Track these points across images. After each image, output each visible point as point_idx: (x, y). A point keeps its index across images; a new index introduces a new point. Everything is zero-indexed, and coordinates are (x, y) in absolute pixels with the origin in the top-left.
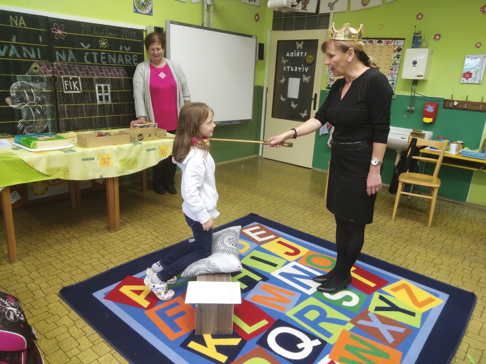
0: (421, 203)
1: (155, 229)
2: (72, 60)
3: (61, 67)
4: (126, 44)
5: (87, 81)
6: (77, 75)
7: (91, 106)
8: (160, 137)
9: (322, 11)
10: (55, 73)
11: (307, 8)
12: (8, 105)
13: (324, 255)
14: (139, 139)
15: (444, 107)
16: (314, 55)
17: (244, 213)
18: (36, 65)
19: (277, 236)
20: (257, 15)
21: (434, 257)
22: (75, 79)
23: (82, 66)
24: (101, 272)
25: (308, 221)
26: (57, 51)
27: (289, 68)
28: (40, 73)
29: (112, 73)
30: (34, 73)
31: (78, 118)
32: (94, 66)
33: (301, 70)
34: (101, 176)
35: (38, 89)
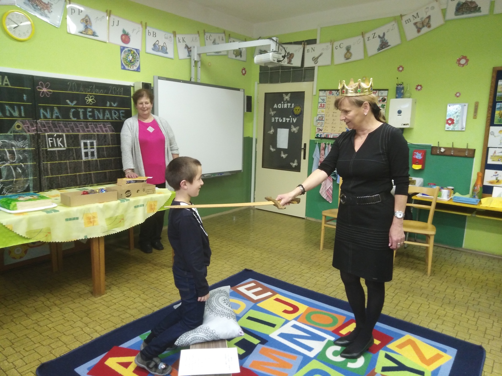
0: (418, 251)
1: (144, 290)
2: (57, 117)
3: (45, 124)
4: (113, 99)
5: (71, 138)
6: (62, 132)
7: (76, 162)
8: (148, 193)
9: (306, 65)
10: (38, 130)
11: (292, 62)
13: (323, 311)
14: (127, 195)
15: (432, 154)
16: (301, 106)
17: (238, 269)
18: (19, 123)
19: (274, 293)
20: (244, 69)
21: (436, 308)
22: (60, 136)
23: (67, 123)
24: (84, 343)
25: (304, 275)
26: (42, 109)
27: (278, 119)
28: (23, 130)
29: (98, 129)
30: (16, 131)
31: (62, 175)
32: (80, 123)
33: (290, 121)
34: (86, 236)
35: (20, 147)
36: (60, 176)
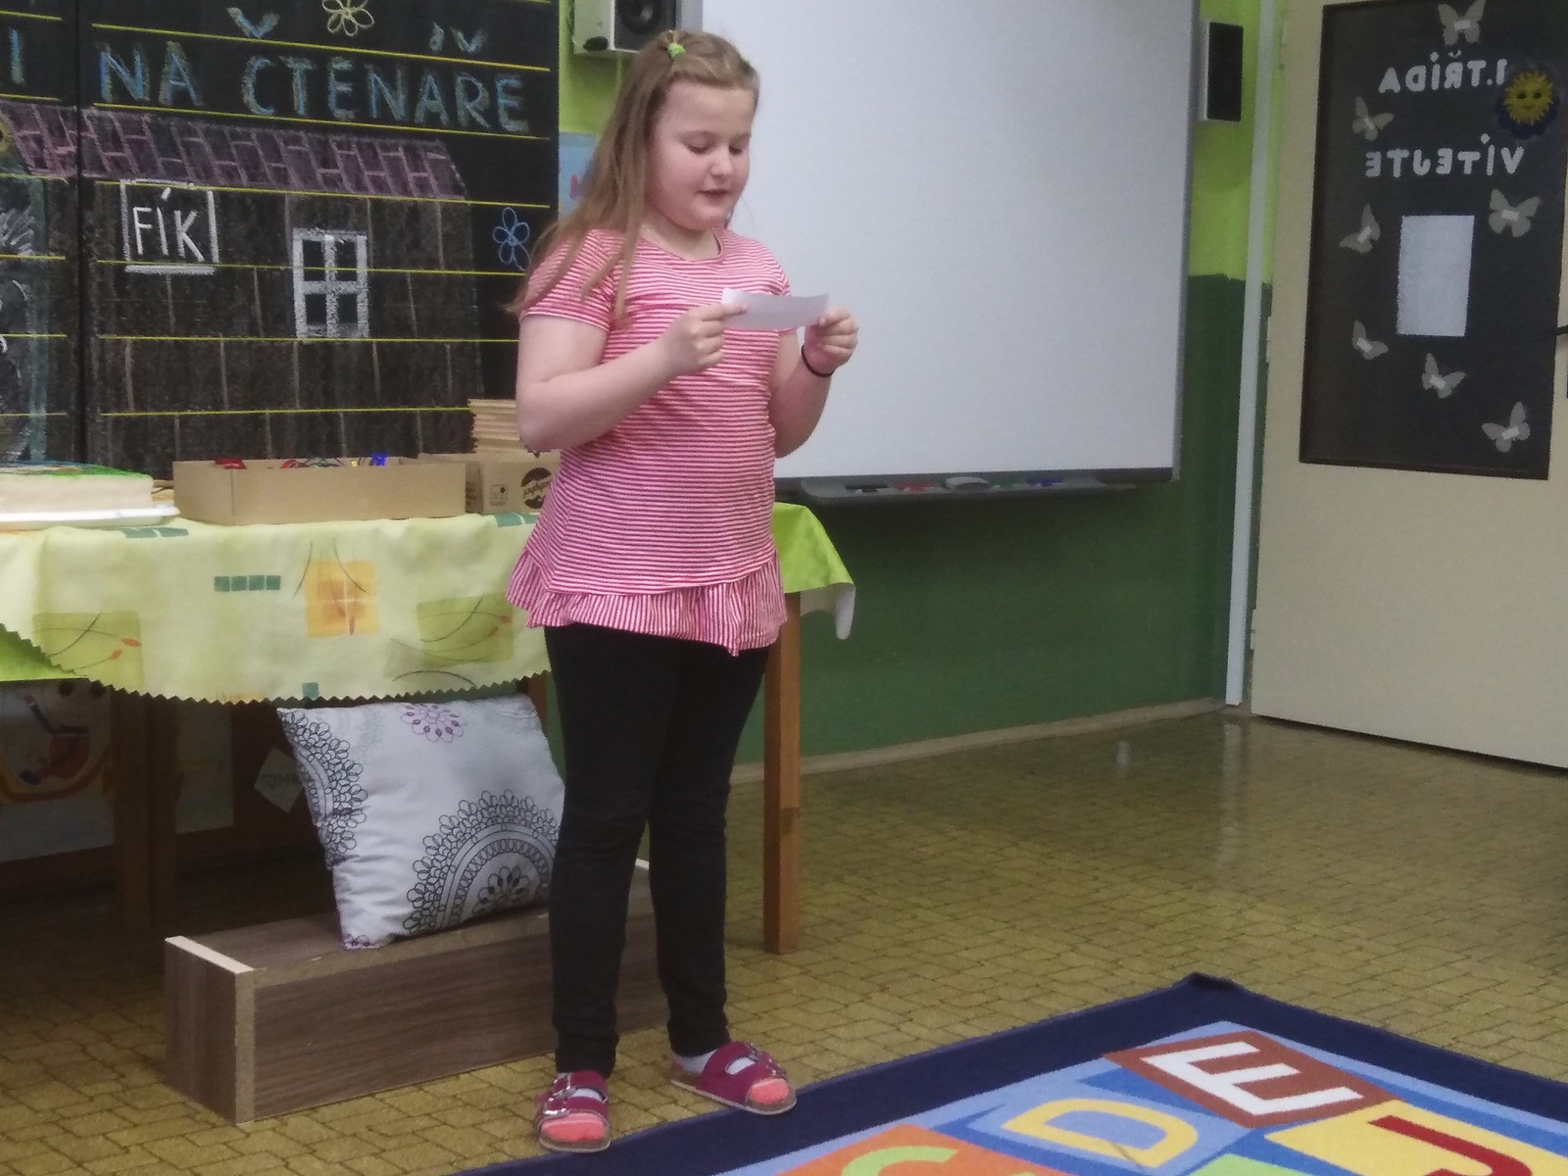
2: (181, 98)
3: (120, 130)
4: (465, 16)
5: (247, 214)
6: (199, 177)
7: (260, 348)
10: (86, 160)
22: (186, 201)
23: (227, 130)
26: (108, 49)
27: (1404, 160)
28: (13, 159)
29: (382, 174)
31: (189, 413)
32: (292, 132)
33: (1480, 166)
34: (313, 687)
36: (181, 417)
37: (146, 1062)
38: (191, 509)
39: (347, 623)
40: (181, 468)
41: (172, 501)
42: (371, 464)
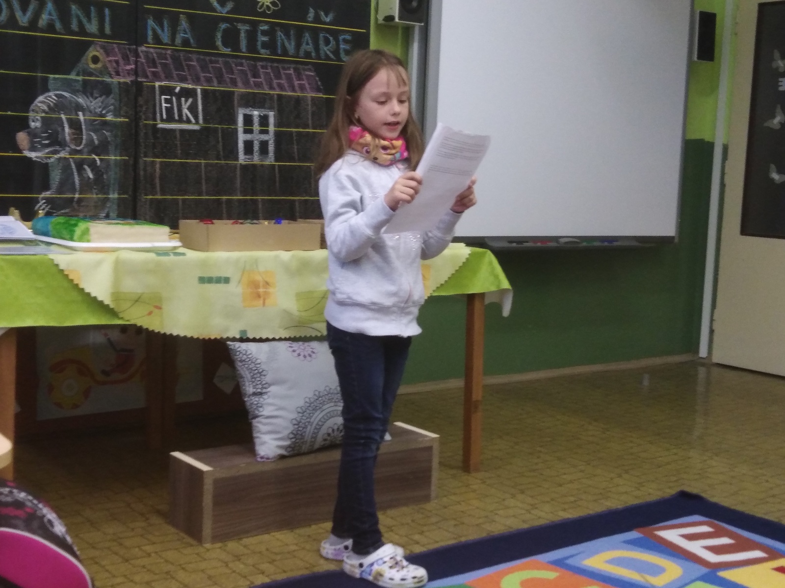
2: (186, 43)
3: (156, 58)
5: (216, 100)
6: (194, 81)
7: (221, 166)
10: (140, 73)
12: (20, 151)
18: (97, 51)
22: (188, 93)
23: (208, 58)
26: (151, 18)
28: (104, 71)
29: (282, 82)
30: (91, 72)
31: (186, 197)
32: (239, 60)
34: (244, 332)
35: (96, 114)
36: (183, 199)
37: (159, 513)
38: (188, 244)
39: (261, 302)
40: (183, 223)
41: (178, 240)
42: (275, 223)
